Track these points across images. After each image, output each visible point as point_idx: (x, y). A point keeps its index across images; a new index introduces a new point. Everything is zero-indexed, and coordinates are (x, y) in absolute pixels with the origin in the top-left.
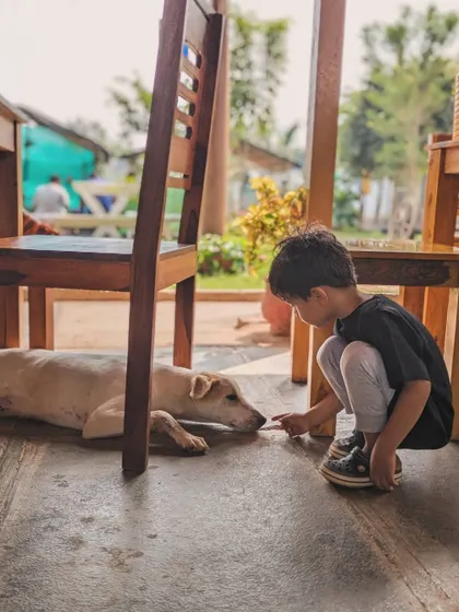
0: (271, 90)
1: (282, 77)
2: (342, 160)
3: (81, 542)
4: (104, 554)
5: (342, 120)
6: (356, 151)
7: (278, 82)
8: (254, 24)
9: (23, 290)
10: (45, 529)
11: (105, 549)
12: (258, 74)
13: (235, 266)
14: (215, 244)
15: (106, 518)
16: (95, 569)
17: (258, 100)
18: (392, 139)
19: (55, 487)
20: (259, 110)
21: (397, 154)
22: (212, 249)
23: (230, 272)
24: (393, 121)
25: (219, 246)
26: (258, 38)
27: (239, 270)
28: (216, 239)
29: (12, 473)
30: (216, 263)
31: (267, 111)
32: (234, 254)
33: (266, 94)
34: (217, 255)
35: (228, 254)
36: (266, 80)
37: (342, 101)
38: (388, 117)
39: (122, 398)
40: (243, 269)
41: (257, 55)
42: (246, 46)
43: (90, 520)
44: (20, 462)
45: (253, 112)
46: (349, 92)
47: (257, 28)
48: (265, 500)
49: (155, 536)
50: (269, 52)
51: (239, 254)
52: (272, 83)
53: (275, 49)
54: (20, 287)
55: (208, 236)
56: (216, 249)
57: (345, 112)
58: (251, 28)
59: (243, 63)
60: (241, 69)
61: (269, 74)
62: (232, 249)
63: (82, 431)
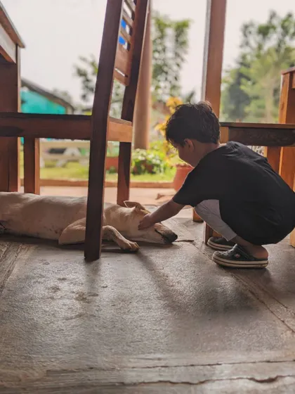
0: (178, 65)
1: (185, 57)
2: (224, 113)
3: (58, 289)
4: (73, 294)
5: (223, 87)
6: (232, 107)
7: (182, 60)
8: (167, 23)
9: (21, 140)
10: (35, 282)
11: (73, 292)
12: (170, 55)
13: (155, 169)
14: (142, 155)
15: (74, 279)
16: (67, 302)
17: (170, 72)
18: (257, 98)
19: (41, 264)
20: (170, 78)
21: (260, 107)
22: (140, 158)
23: (152, 173)
24: (257, 86)
25: (144, 156)
26: (170, 32)
27: (158, 172)
28: (143, 152)
29: (13, 258)
30: (143, 167)
31: (176, 79)
32: (154, 161)
33: (175, 68)
34: (143, 162)
35: (150, 162)
36: (175, 58)
37: (224, 75)
38: (254, 83)
39: (84, 220)
40: (160, 171)
41: (169, 43)
42: (162, 37)
43: (64, 279)
44: (18, 254)
45: (166, 79)
46: (228, 69)
47: (169, 26)
48: (177, 273)
49: (107, 287)
50: (177, 41)
51: (158, 162)
52: (179, 60)
53: (181, 39)
54: (19, 138)
55: (138, 150)
56: (143, 159)
57: (226, 82)
58: (166, 26)
59: (160, 48)
60: (159, 52)
61: (177, 55)
62: (153, 158)
63: (58, 241)
